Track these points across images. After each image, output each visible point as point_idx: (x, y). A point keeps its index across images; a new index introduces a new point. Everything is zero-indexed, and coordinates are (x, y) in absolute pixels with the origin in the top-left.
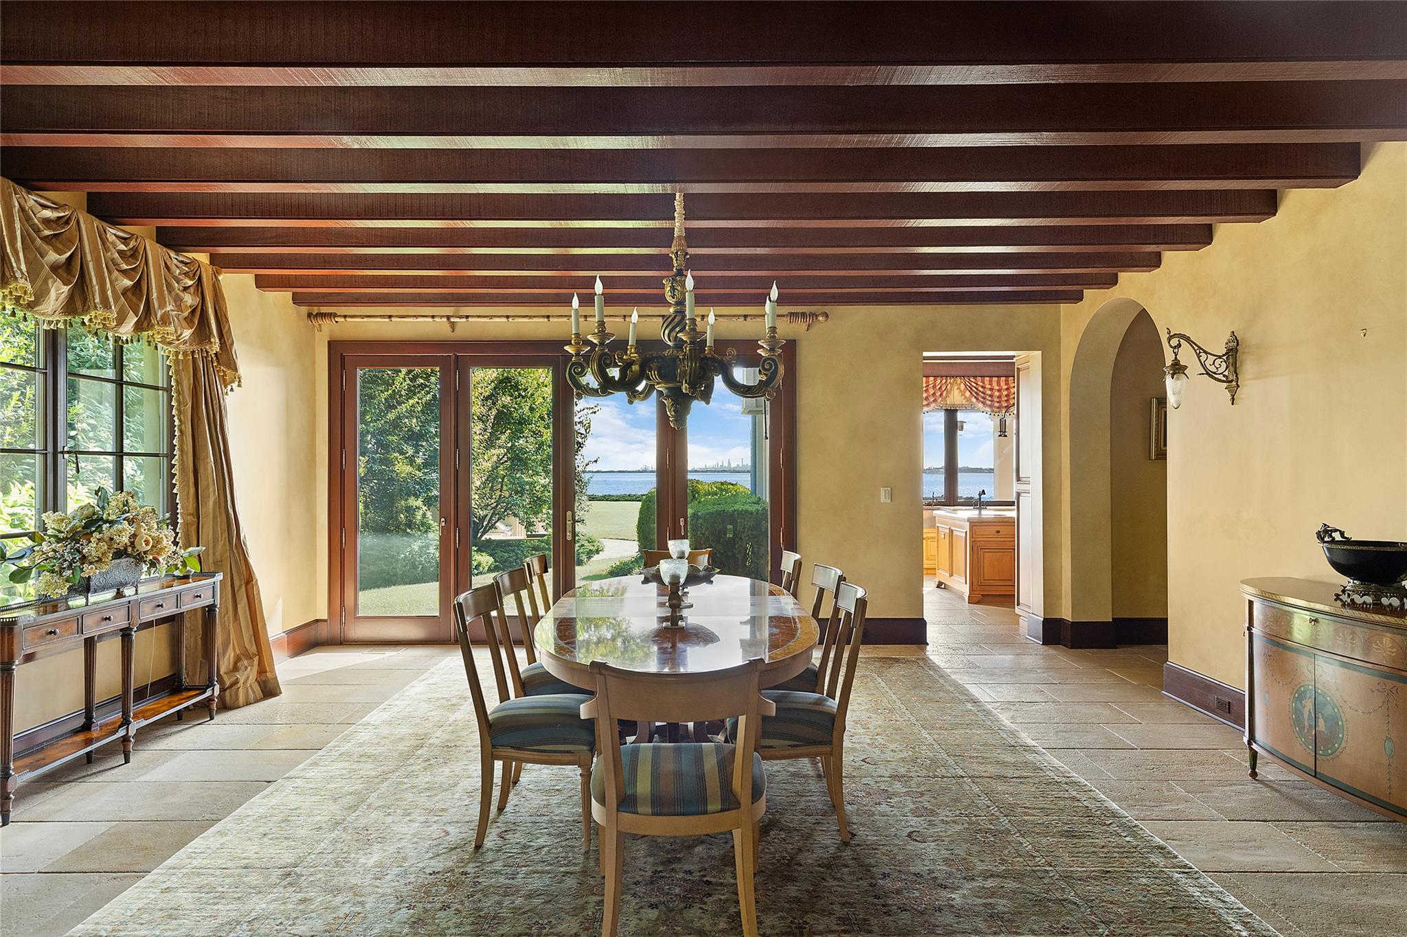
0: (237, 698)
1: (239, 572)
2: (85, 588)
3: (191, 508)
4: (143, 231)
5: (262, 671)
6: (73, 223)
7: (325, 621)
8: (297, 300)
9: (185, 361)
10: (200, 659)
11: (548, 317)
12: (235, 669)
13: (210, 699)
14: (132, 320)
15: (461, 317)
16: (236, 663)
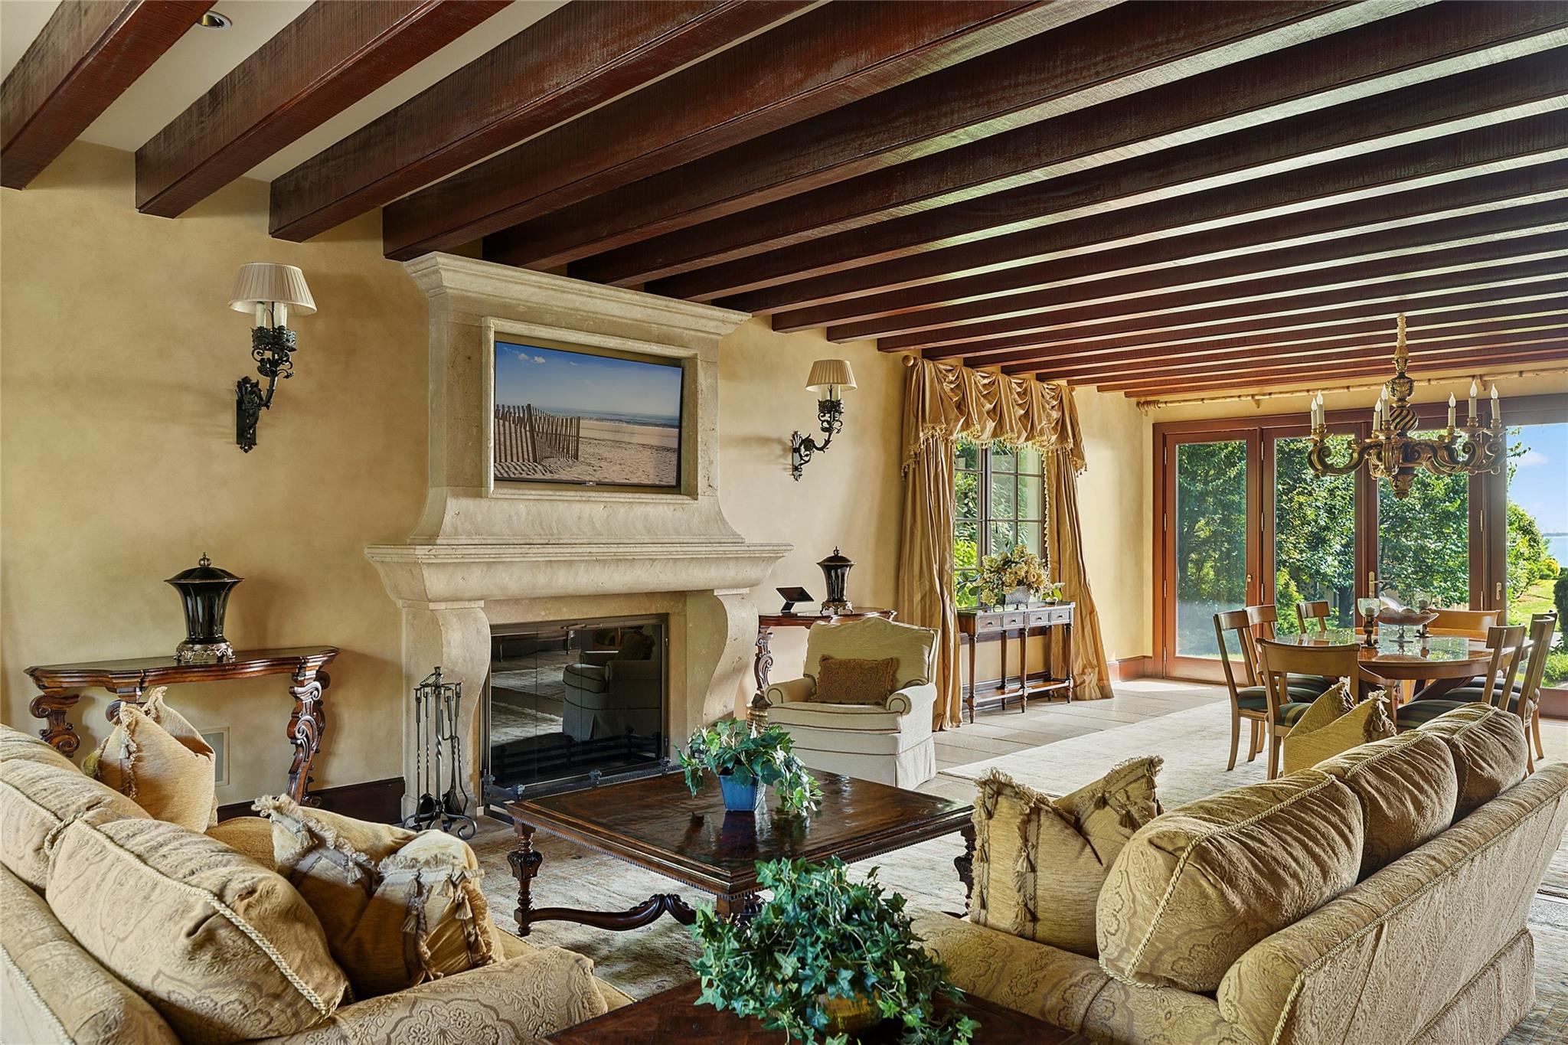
0: (1085, 694)
1: (1086, 606)
2: (1002, 602)
3: (1056, 558)
4: (1030, 375)
5: (1100, 679)
6: (996, 383)
7: (1151, 657)
8: (1127, 395)
9: (1053, 456)
10: (1061, 663)
11: (1348, 387)
12: (1083, 673)
13: (1067, 689)
14: (1024, 435)
15: (1264, 395)
16: (1083, 670)
